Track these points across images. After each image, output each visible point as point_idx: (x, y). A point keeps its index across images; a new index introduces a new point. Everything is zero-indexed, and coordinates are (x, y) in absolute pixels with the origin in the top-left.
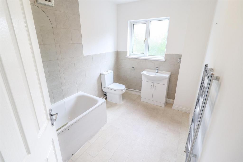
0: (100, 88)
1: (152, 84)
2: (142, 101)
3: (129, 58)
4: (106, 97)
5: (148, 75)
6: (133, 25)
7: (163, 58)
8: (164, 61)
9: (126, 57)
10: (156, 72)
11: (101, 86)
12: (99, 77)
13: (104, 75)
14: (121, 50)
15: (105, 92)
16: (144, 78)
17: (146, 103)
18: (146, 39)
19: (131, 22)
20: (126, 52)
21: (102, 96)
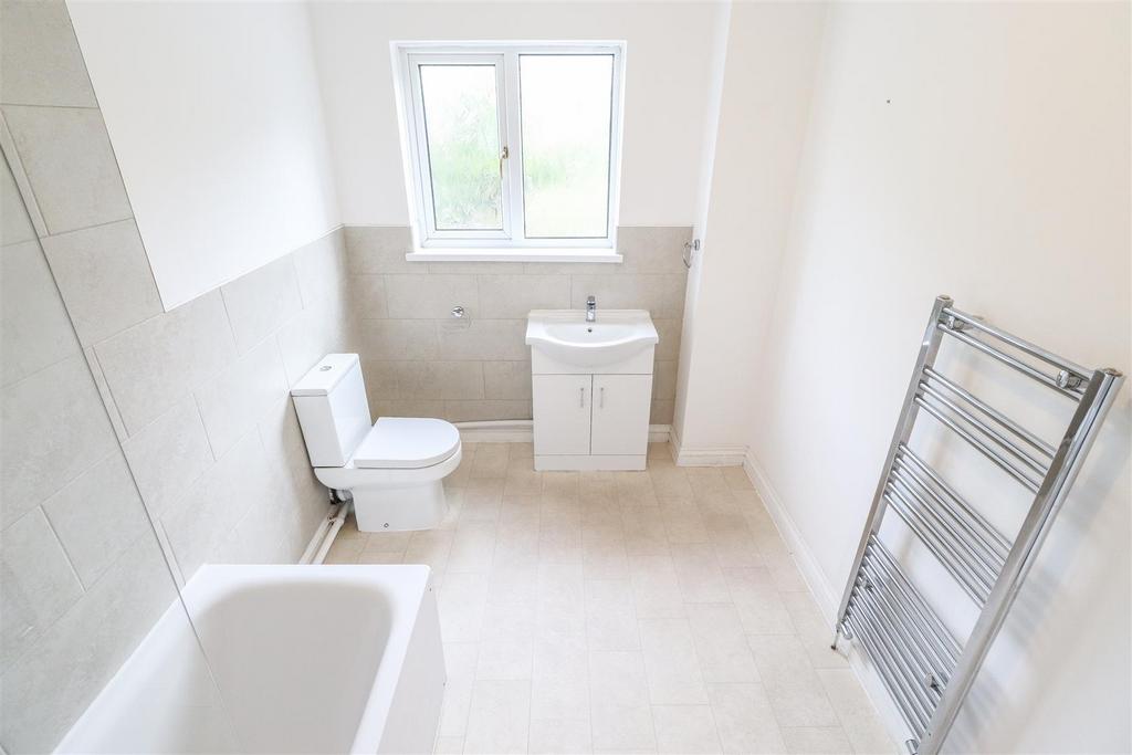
0: (305, 475)
1: (585, 382)
2: (543, 471)
3: (430, 265)
4: (343, 515)
5: (561, 348)
6: (419, 66)
7: (608, 251)
8: (616, 264)
9: (409, 257)
10: (587, 320)
11: (305, 464)
12: (286, 418)
13: (324, 394)
14: (364, 217)
15: (334, 491)
16: (538, 364)
17: (565, 474)
18: (506, 149)
19: (401, 49)
20: (404, 233)
21: (322, 519)
